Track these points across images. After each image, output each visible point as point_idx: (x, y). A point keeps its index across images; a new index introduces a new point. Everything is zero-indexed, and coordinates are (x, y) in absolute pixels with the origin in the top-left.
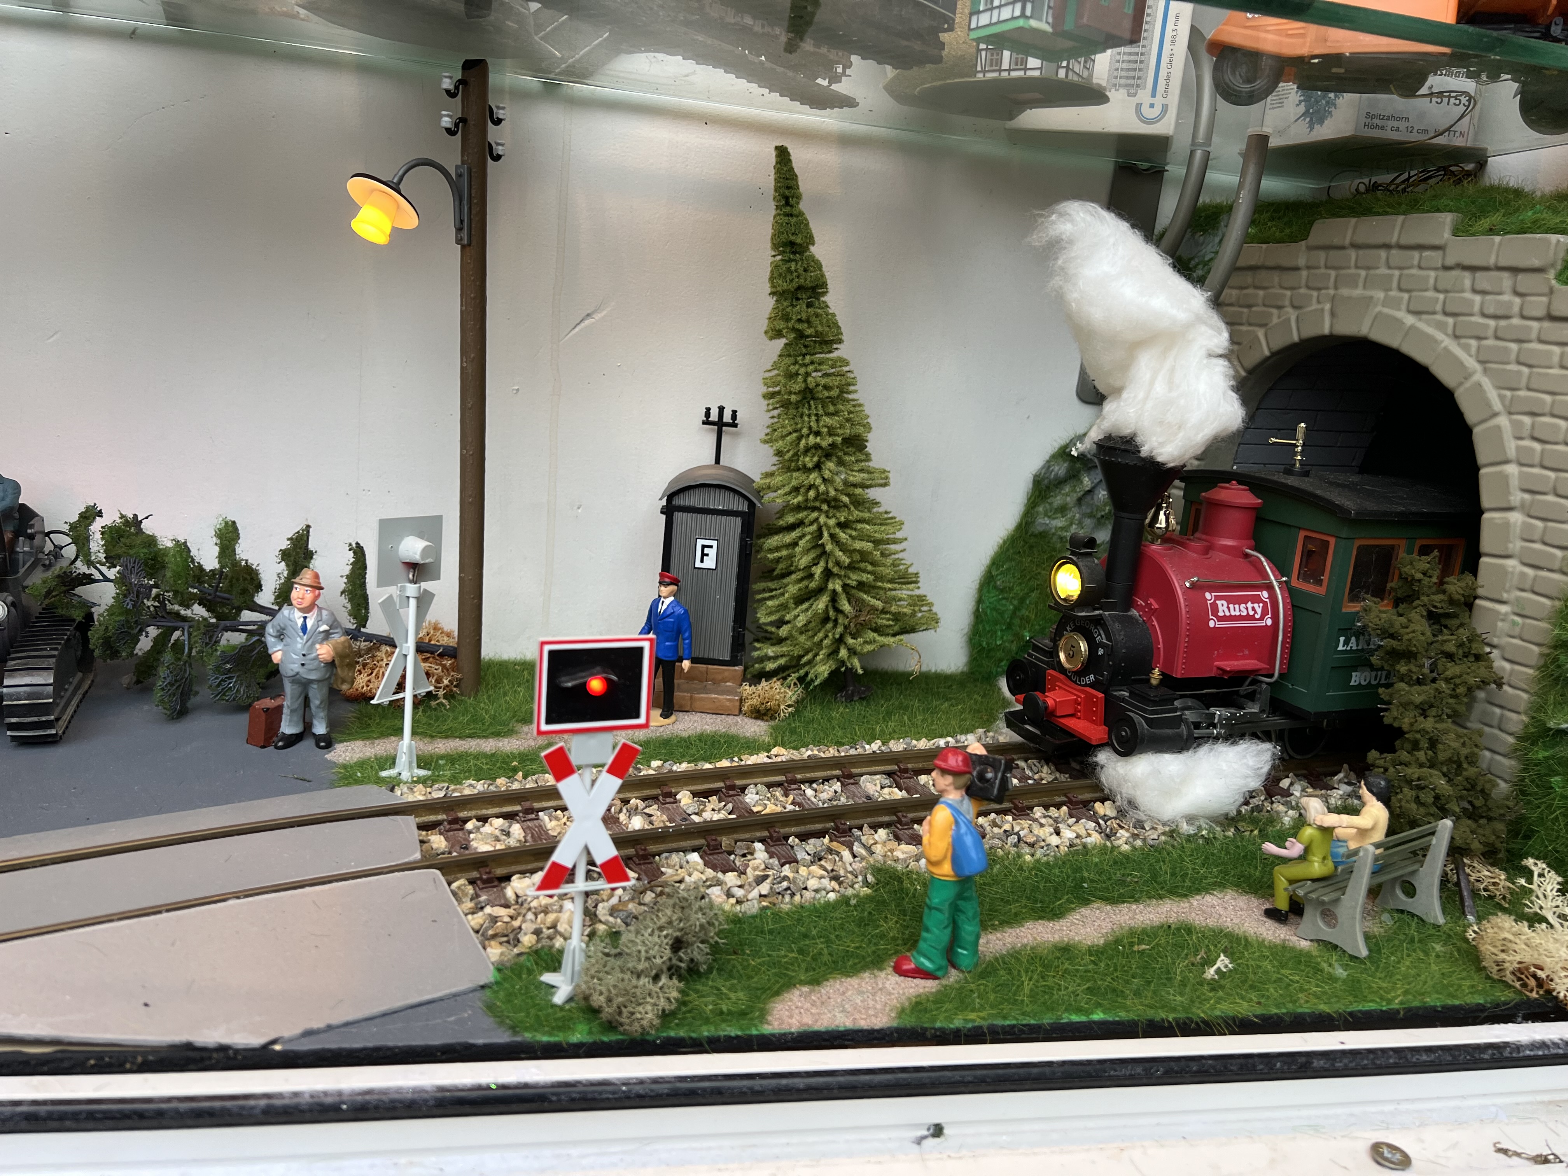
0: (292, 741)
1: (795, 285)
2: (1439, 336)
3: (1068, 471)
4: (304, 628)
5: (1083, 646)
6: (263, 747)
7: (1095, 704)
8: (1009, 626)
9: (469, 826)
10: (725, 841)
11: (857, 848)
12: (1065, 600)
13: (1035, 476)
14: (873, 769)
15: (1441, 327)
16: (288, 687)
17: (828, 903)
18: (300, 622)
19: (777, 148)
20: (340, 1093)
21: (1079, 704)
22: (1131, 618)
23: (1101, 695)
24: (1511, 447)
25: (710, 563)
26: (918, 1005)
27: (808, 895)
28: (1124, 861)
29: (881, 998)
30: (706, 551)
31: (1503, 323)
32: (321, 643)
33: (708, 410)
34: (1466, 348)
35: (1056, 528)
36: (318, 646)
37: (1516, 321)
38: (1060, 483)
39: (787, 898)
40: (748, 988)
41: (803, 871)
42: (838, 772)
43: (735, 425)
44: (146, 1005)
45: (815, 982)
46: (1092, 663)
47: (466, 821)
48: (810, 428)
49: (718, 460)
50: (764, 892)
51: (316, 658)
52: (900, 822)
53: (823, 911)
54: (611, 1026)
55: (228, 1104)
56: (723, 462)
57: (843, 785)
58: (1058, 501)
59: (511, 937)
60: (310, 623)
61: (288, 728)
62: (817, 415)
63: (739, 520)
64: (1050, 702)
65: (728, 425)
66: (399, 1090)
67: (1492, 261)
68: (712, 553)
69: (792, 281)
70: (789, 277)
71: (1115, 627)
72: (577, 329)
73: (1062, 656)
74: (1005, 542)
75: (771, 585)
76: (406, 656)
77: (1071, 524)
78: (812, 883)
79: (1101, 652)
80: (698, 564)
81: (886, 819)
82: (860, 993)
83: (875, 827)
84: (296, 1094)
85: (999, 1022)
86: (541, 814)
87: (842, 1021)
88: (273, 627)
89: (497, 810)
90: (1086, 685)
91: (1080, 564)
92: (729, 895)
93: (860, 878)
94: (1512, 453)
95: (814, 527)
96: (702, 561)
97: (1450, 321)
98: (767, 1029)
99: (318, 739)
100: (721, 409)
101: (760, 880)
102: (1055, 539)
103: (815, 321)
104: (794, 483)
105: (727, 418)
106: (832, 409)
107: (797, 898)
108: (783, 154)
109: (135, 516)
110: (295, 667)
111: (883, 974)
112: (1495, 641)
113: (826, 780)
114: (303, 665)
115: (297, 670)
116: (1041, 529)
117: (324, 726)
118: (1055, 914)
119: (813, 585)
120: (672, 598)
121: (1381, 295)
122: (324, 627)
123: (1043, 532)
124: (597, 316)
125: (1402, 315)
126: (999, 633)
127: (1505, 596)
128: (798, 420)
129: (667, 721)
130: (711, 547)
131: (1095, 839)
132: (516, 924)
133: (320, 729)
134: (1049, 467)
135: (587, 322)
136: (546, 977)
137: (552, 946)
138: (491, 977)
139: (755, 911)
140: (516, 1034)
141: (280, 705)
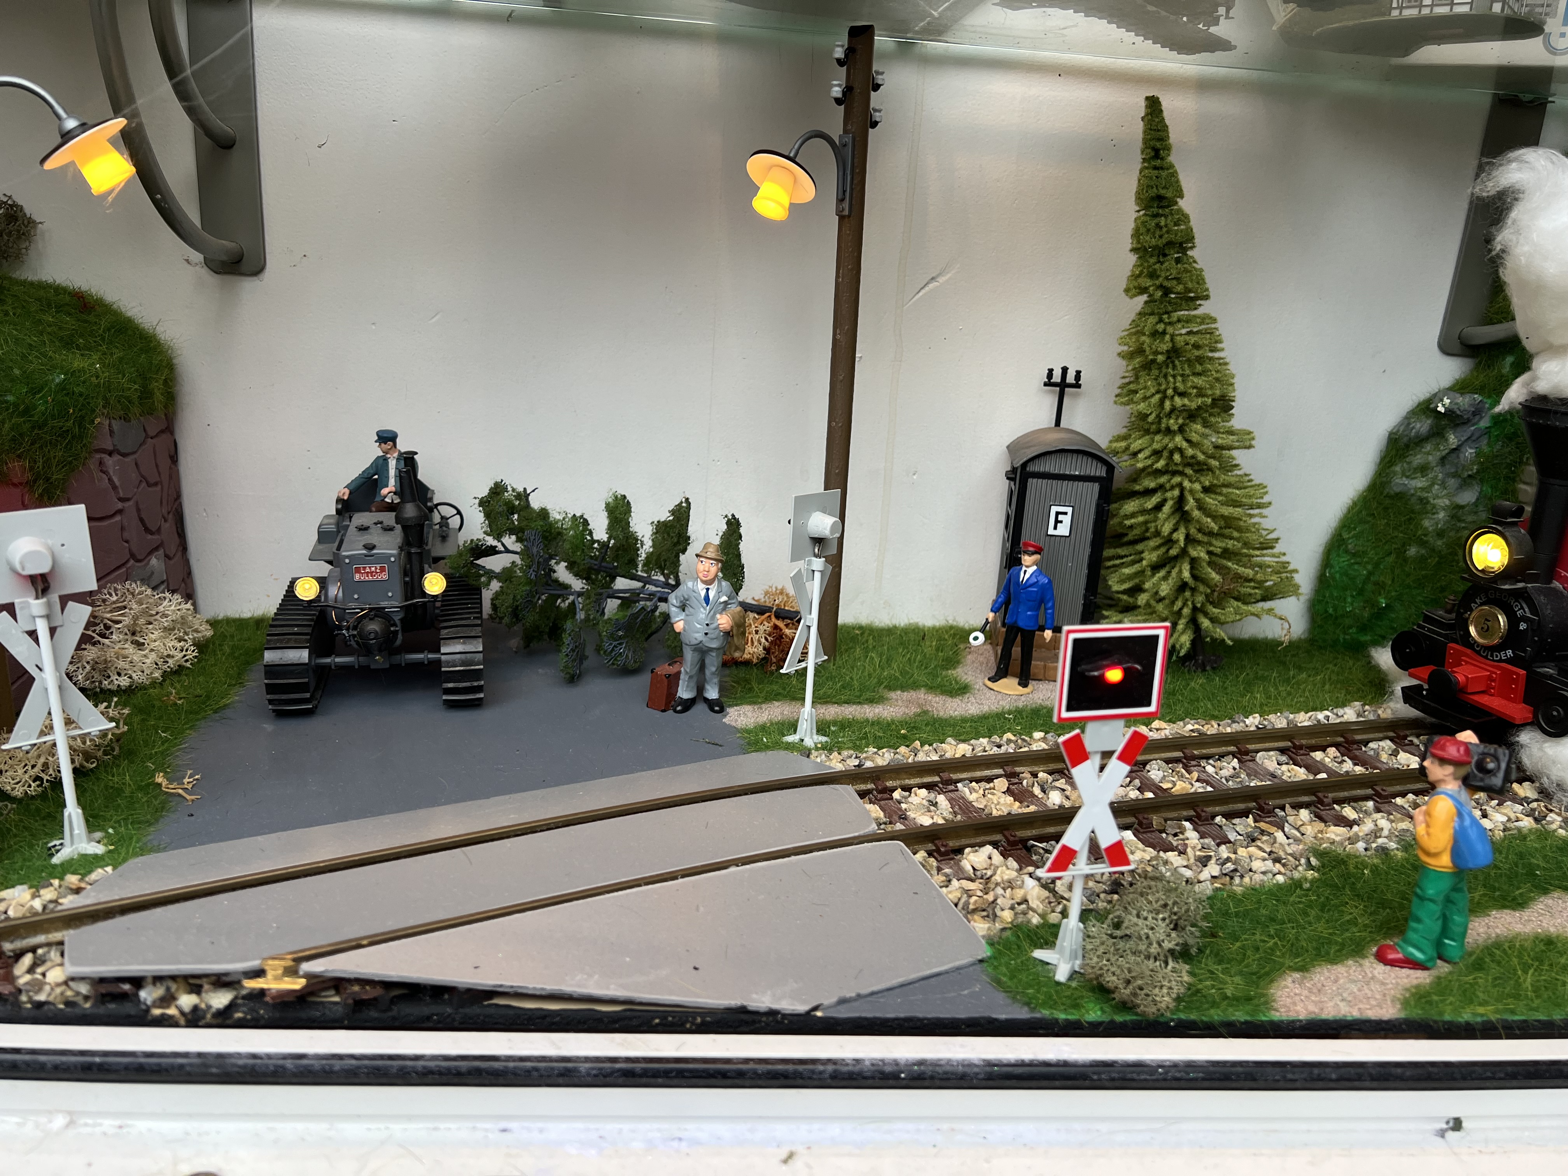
0: (688, 705)
1: (1164, 241)
3: (1431, 428)
4: (707, 599)
5: (1502, 619)
6: (664, 711)
7: (1515, 681)
8: (1361, 592)
9: (896, 795)
10: (1156, 820)
11: (1287, 828)
12: (1483, 571)
13: (1391, 434)
14: (1267, 745)
16: (689, 655)
17: (1278, 885)
18: (703, 593)
19: (1147, 98)
20: (896, 1062)
21: (1494, 681)
22: (1555, 590)
23: (1523, 672)
25: (1064, 530)
26: (1419, 998)
27: (1257, 877)
29: (1376, 988)
30: (1060, 517)
32: (721, 613)
33: (1051, 371)
35: (1416, 489)
36: (718, 616)
38: (1420, 441)
39: (1237, 880)
40: (1241, 973)
41: (1242, 852)
42: (1232, 748)
43: (1077, 385)
44: (696, 968)
45: (1303, 969)
46: (1512, 638)
47: (893, 790)
48: (1175, 389)
49: (1058, 422)
50: (1213, 874)
51: (717, 628)
52: (1321, 802)
53: (1279, 893)
54: (1125, 1006)
55: (800, 1068)
56: (1062, 425)
57: (1240, 761)
58: (1418, 459)
59: (989, 911)
60: (712, 594)
61: (684, 692)
62: (1182, 375)
63: (1096, 486)
64: (1461, 678)
65: (1071, 386)
66: (949, 1061)
68: (1066, 520)
69: (1161, 237)
70: (1158, 233)
71: (1541, 600)
72: (921, 294)
73: (1472, 630)
74: (1355, 504)
75: (1121, 551)
76: (809, 627)
77: (1433, 484)
78: (1257, 865)
79: (1523, 626)
80: (1051, 531)
81: (1306, 799)
82: (1352, 981)
83: (1297, 807)
84: (857, 1061)
85: (1509, 1017)
86: (959, 785)
88: (676, 598)
89: (918, 781)
90: (1501, 661)
91: (1507, 534)
93: (1303, 861)
95: (1176, 492)
96: (1055, 528)
98: (1275, 1016)
99: (711, 704)
100: (1065, 370)
101: (1204, 861)
102: (1413, 500)
103: (1185, 277)
104: (1156, 446)
105: (1070, 379)
106: (1199, 368)
107: (1247, 880)
108: (1153, 104)
109: (525, 489)
110: (699, 636)
111: (1366, 963)
113: (1222, 756)
114: (706, 634)
115: (700, 639)
116: (1397, 489)
117: (717, 691)
118: (1518, 904)
119: (1173, 552)
120: (1035, 568)
122: (724, 598)
123: (1400, 493)
124: (942, 280)
126: (1349, 600)
128: (1162, 380)
129: (1026, 690)
130: (1066, 513)
131: (1527, 823)
132: (990, 897)
133: (712, 693)
134: (1409, 424)
135: (931, 286)
136: (1039, 954)
137: (1029, 921)
138: (986, 952)
139: (1209, 892)
140: (1033, 1010)
141: (679, 673)
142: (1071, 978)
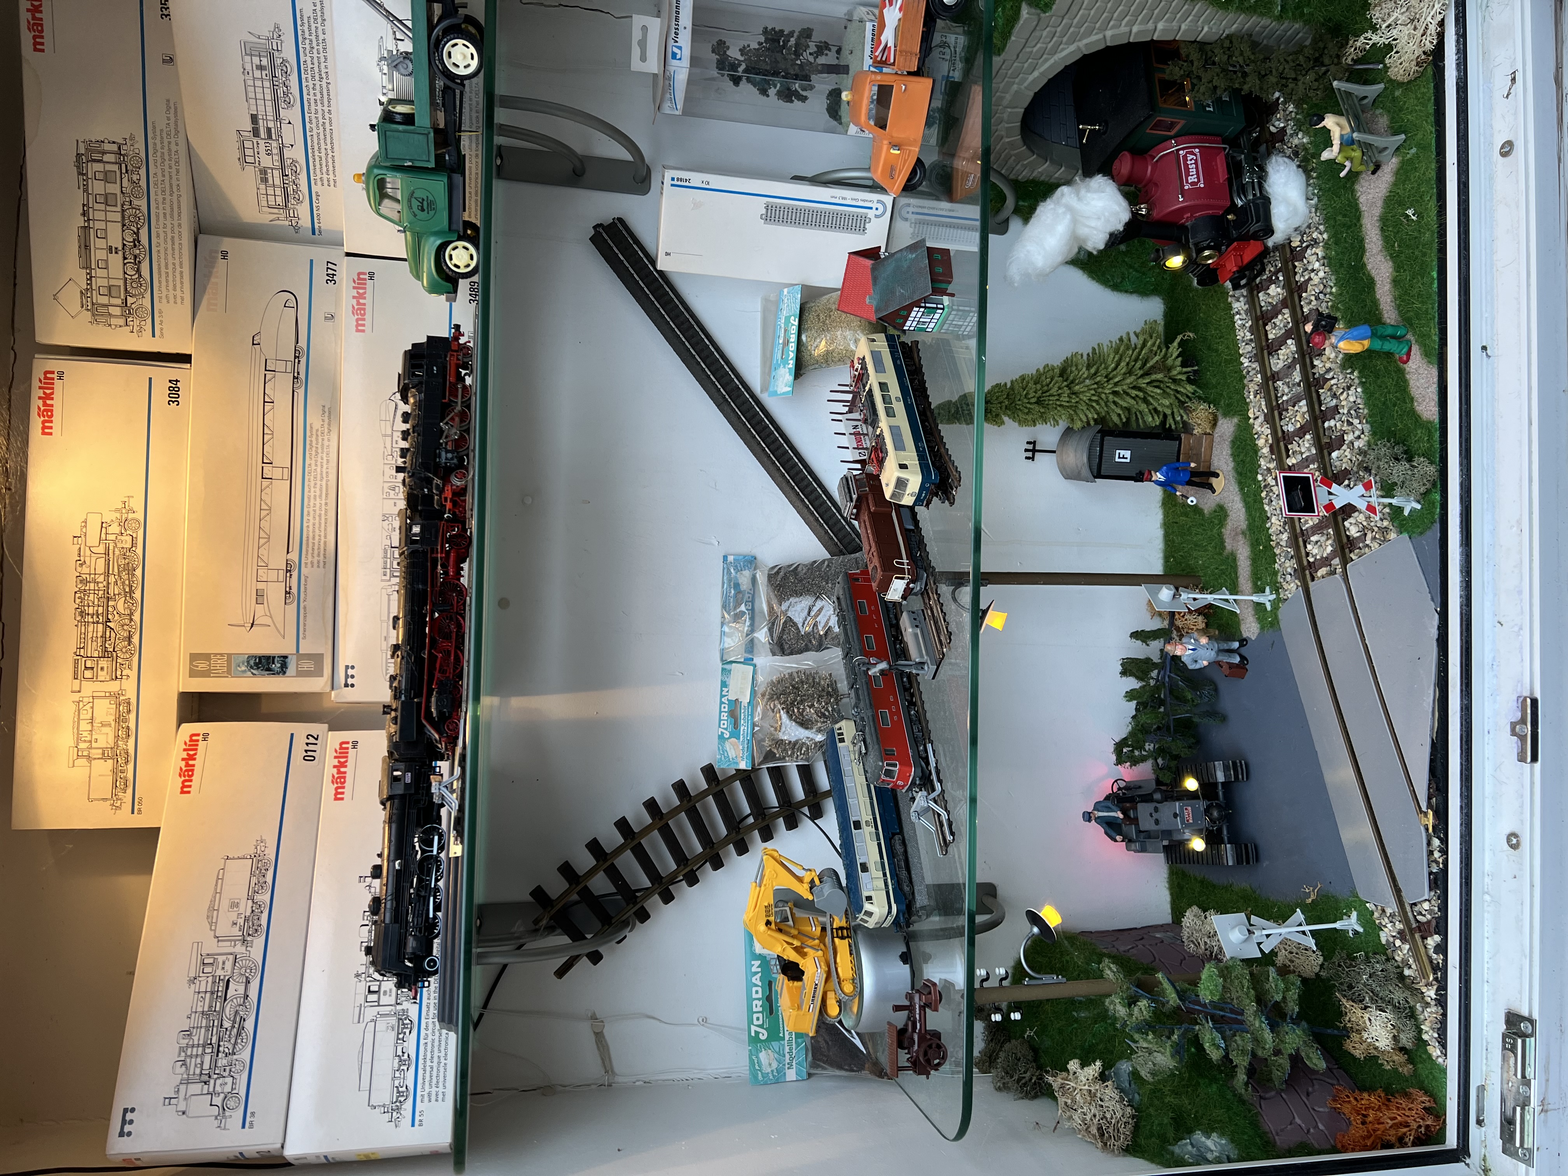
0: (1243, 658)
2: (1052, 61)
4: (1194, 649)
5: (1207, 253)
7: (1240, 246)
9: (1311, 560)
10: (1324, 440)
11: (1327, 376)
12: (1184, 263)
14: (1266, 361)
15: (1046, 60)
16: (1220, 658)
17: (1364, 392)
21: (1237, 254)
22: (1193, 227)
23: (1234, 243)
24: (1123, 29)
25: (1127, 454)
26: (1426, 354)
27: (1359, 401)
28: (1336, 239)
29: (1421, 371)
30: (1121, 456)
31: (1057, 34)
34: (1063, 49)
36: (1201, 643)
37: (1059, 29)
39: (1361, 411)
40: (1416, 430)
41: (1344, 403)
43: (1034, 443)
44: (1419, 658)
45: (1412, 400)
46: (1216, 248)
47: (1308, 561)
49: (1054, 452)
50: (1358, 421)
51: (1207, 643)
53: (1369, 395)
54: (1434, 485)
56: (1053, 449)
57: (1278, 380)
59: (1384, 531)
60: (1191, 647)
63: (1106, 438)
64: (1235, 269)
65: (1034, 446)
67: (1024, 41)
68: (1122, 452)
76: (1216, 599)
78: (1352, 399)
79: (1212, 244)
80: (1128, 461)
81: (1308, 360)
82: (1418, 380)
83: (1313, 366)
85: (1436, 320)
86: (1304, 529)
87: (1434, 388)
89: (1302, 548)
90: (1228, 251)
91: (1167, 256)
92: (1359, 437)
93: (1348, 375)
94: (1127, 29)
96: (1127, 458)
97: (1045, 56)
98: (1437, 421)
99: (1241, 645)
100: (1026, 450)
101: (1350, 424)
105: (1031, 447)
107: (1360, 406)
110: (1213, 653)
111: (1408, 369)
112: (1221, 32)
114: (1210, 649)
117: (1234, 642)
118: (1371, 282)
120: (1158, 473)
121: (1015, 87)
125: (1031, 78)
127: (1200, 29)
129: (1221, 474)
130: (1119, 453)
131: (1319, 251)
132: (1376, 529)
133: (1236, 645)
136: (1406, 513)
137: (1389, 513)
138: (1405, 536)
139: (1368, 426)
140: (1435, 522)
141: (1227, 663)
142: (1419, 502)
